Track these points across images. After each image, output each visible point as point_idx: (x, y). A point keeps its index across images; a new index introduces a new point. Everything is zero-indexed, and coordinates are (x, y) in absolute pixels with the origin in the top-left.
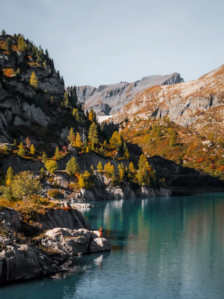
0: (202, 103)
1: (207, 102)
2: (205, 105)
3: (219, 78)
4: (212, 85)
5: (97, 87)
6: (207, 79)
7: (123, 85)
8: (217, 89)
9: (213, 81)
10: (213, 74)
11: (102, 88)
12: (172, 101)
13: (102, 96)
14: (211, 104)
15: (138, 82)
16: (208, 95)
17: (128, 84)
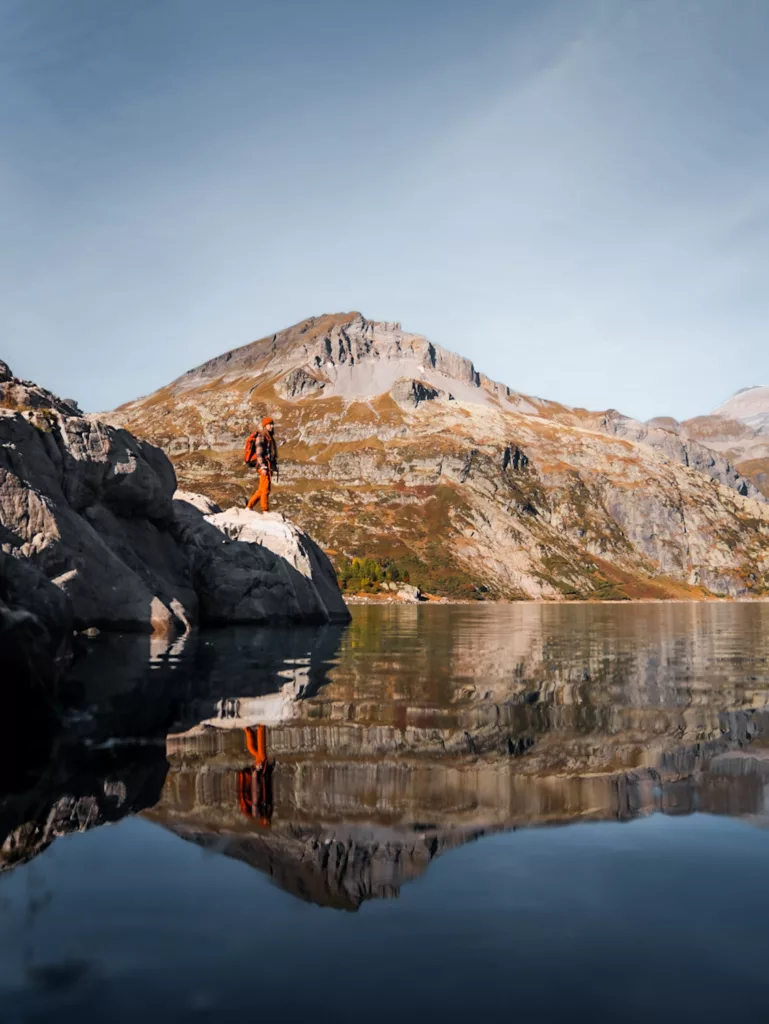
3: (154, 410)
4: (140, 421)
6: (132, 410)
8: (150, 429)
9: (142, 416)
10: (141, 403)
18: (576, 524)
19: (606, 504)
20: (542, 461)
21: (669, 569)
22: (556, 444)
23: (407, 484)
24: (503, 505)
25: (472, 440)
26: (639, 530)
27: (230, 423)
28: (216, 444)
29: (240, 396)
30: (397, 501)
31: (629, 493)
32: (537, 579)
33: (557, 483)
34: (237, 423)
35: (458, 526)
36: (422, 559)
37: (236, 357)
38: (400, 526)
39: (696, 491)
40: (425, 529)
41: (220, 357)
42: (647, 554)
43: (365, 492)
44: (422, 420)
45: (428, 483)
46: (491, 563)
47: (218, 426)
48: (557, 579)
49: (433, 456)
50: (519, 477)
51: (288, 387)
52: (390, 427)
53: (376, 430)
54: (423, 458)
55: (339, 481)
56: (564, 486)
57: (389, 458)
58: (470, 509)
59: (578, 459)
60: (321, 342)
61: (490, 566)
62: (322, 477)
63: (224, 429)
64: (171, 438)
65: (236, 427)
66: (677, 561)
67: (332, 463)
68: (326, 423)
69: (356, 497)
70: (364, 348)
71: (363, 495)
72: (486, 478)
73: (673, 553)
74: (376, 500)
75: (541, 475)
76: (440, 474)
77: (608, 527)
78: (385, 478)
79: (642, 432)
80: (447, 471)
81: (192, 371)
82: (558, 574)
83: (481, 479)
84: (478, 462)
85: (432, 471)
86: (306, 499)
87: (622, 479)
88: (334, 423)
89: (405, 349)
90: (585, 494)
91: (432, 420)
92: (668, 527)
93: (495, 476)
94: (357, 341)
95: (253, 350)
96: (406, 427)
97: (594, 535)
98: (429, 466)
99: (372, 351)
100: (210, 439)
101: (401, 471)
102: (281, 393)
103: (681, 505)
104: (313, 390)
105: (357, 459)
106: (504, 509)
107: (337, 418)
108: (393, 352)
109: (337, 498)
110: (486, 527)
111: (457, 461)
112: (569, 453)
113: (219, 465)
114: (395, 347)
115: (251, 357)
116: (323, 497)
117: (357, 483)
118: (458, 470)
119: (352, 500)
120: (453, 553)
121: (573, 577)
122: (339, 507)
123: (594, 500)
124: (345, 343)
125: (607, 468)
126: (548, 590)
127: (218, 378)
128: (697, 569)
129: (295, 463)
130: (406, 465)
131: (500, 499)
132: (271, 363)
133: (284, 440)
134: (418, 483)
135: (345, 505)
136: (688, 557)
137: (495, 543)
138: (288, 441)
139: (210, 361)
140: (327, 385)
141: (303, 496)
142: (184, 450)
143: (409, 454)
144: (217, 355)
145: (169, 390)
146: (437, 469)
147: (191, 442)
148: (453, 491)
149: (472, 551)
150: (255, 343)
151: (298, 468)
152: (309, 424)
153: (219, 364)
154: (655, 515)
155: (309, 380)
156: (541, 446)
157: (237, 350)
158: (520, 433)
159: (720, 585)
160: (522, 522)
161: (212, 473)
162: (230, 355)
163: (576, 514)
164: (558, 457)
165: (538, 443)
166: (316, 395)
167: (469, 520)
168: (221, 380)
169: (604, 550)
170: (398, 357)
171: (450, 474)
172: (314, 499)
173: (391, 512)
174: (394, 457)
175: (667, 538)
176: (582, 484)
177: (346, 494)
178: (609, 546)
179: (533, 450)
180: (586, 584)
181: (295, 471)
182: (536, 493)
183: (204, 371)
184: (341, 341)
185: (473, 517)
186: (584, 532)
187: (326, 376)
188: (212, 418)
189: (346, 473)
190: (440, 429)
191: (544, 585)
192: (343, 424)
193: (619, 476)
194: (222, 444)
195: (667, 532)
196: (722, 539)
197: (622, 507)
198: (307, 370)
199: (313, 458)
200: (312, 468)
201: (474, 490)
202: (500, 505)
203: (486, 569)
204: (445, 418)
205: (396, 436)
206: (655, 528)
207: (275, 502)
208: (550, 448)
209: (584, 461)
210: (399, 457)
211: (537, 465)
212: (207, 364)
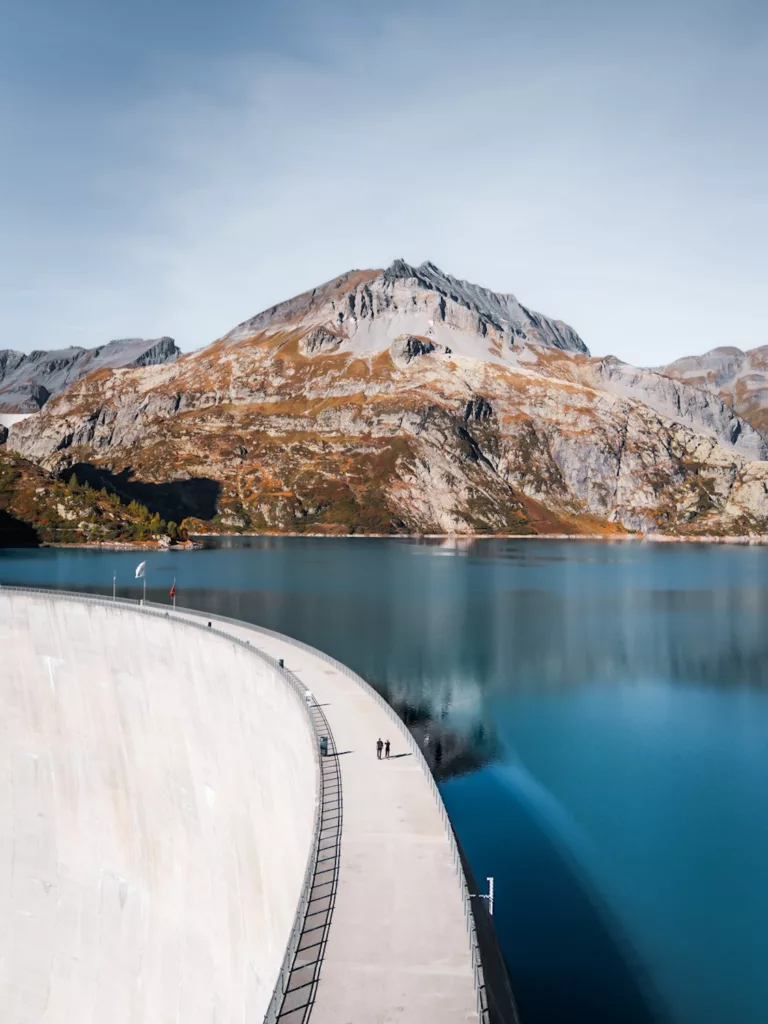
0: (164, 405)
1: (170, 404)
2: (168, 409)
3: (202, 363)
4: (187, 375)
5: (28, 354)
7: (75, 353)
8: (192, 382)
11: (36, 355)
12: (123, 397)
13: (35, 370)
14: (177, 407)
15: (102, 348)
16: (174, 393)
17: (84, 352)
18: (518, 468)
19: (552, 450)
20: (506, 411)
21: (595, 508)
22: (523, 396)
23: (373, 436)
24: (449, 453)
25: (442, 394)
26: (574, 473)
27: (250, 380)
28: (237, 398)
29: (268, 353)
30: (359, 450)
31: (572, 441)
32: (455, 516)
33: (511, 432)
34: (256, 380)
35: (400, 472)
36: (359, 500)
37: (280, 311)
38: (351, 472)
39: (644, 438)
40: (371, 475)
41: (267, 311)
42: (578, 494)
43: (336, 443)
44: (408, 375)
45: (388, 435)
46: (419, 504)
47: (241, 382)
48: (475, 516)
49: (397, 412)
50: (479, 427)
51: (309, 344)
52: (377, 383)
53: (364, 386)
54: (388, 413)
55: (320, 432)
56: (517, 434)
57: (364, 413)
58: (414, 457)
59: (536, 410)
60: (346, 300)
61: (416, 506)
62: (308, 429)
63: (245, 385)
64: (202, 392)
65: (253, 384)
66: (603, 501)
67: (319, 417)
68: (328, 379)
69: (328, 447)
70: (385, 303)
71: (334, 445)
72: (439, 430)
73: (600, 494)
74: (343, 449)
75: (500, 425)
76: (399, 427)
77: (548, 470)
78: (356, 429)
79: (636, 377)
80: (406, 425)
81: (243, 324)
82: (478, 513)
83: (434, 432)
84: (433, 416)
85: (393, 425)
86: (288, 450)
87: (572, 428)
88: (334, 379)
89: (420, 303)
90: (535, 442)
91: (416, 375)
92: (601, 472)
93: (447, 428)
94: (378, 297)
95: (294, 304)
96: (390, 382)
97: (532, 478)
98: (391, 420)
99: (392, 306)
100: (233, 393)
101: (370, 424)
102: (302, 349)
103: (620, 451)
104: (330, 346)
105: (339, 413)
106: (448, 457)
107: (337, 374)
108: (409, 307)
109: (313, 448)
110: (425, 473)
111: (416, 416)
112: (531, 404)
113: (232, 417)
114: (412, 303)
115: (291, 312)
116: (301, 447)
117: (334, 434)
118: (415, 423)
119: (324, 450)
120: (387, 495)
121: (490, 516)
122: (311, 455)
123: (542, 447)
124: (367, 299)
125: (561, 417)
126: (463, 525)
127: (262, 331)
128: (618, 509)
129: (289, 416)
130: (375, 419)
131: (447, 448)
132: (306, 318)
133: (290, 394)
134: (381, 435)
135: (317, 454)
136: (614, 498)
137: (430, 487)
138: (293, 395)
139: (258, 315)
140: (345, 340)
141: (287, 446)
142: (211, 404)
143: (381, 408)
144: (264, 309)
145: (221, 342)
146: (398, 422)
147: (217, 397)
148: (406, 442)
149: (404, 493)
150: (296, 299)
151: (291, 421)
152: (314, 380)
153: (266, 317)
154: (591, 461)
155: (327, 336)
156: (509, 398)
157: (282, 304)
158: (495, 386)
159: (634, 522)
160: (462, 469)
161: (225, 425)
162: (275, 309)
163: (520, 459)
164: (521, 408)
165: (507, 395)
166: (332, 350)
167: (412, 467)
168: (264, 333)
169: (538, 491)
170: (413, 311)
171: (408, 426)
172: (294, 449)
173: (351, 460)
174: (368, 412)
175: (599, 480)
176: (533, 433)
177: (321, 444)
178: (543, 488)
179: (500, 402)
180: (501, 521)
181: (289, 424)
182: (489, 441)
183: (252, 324)
184: (363, 298)
185: (414, 465)
186: (523, 475)
187: (346, 331)
188: (239, 374)
189: (328, 426)
190: (418, 384)
191: (460, 522)
192: (340, 380)
193: (569, 425)
194: (241, 399)
195: (600, 475)
196: (649, 481)
197: (564, 453)
198: (328, 327)
199: (306, 413)
200: (302, 421)
201: (426, 441)
202: (446, 454)
203: (411, 508)
204: (427, 374)
205: (380, 392)
206: (590, 472)
207: (264, 451)
208: (517, 400)
209: (542, 412)
210: (371, 412)
211: (500, 416)
212: (255, 318)
